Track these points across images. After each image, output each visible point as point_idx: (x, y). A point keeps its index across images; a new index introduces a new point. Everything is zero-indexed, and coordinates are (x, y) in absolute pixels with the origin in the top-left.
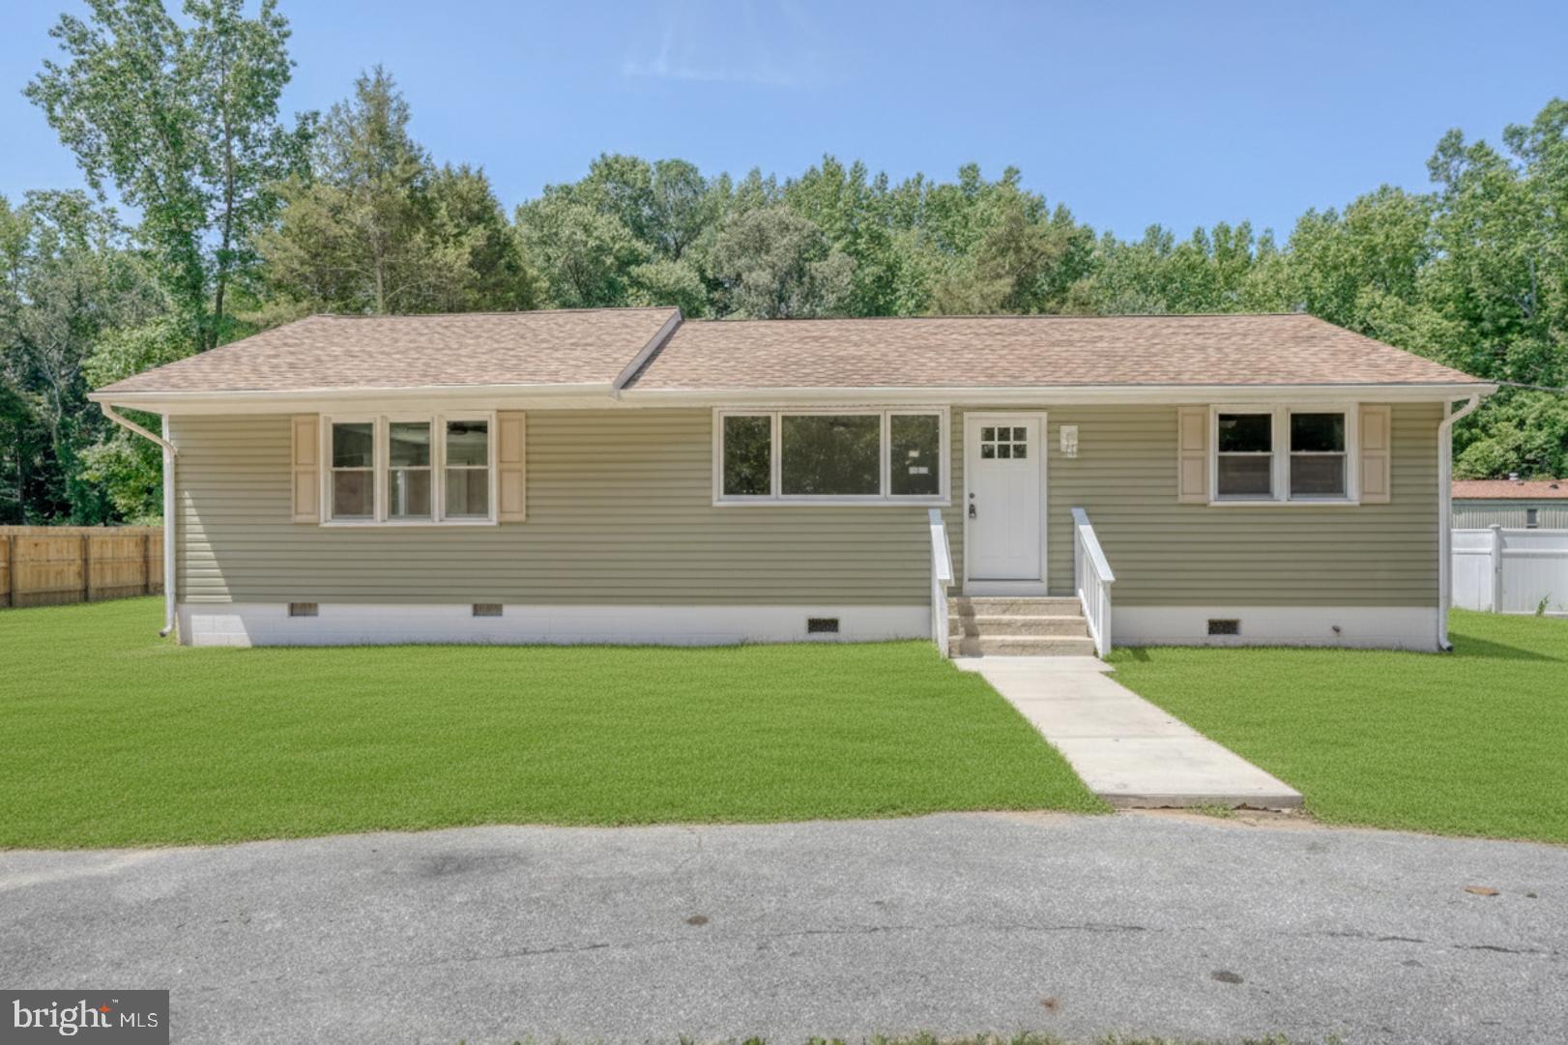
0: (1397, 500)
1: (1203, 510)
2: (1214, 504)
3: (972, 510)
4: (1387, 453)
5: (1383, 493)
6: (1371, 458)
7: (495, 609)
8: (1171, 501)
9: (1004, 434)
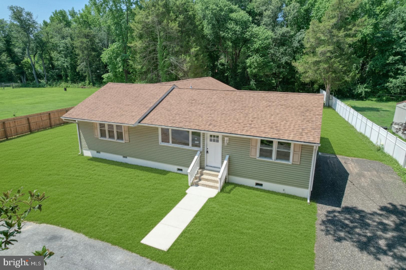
0: (301, 164)
1: (255, 160)
2: (257, 159)
3: (207, 152)
4: (300, 153)
5: (298, 162)
6: (295, 154)
7: (126, 157)
8: (248, 156)
9: (214, 136)
